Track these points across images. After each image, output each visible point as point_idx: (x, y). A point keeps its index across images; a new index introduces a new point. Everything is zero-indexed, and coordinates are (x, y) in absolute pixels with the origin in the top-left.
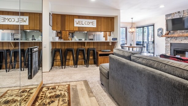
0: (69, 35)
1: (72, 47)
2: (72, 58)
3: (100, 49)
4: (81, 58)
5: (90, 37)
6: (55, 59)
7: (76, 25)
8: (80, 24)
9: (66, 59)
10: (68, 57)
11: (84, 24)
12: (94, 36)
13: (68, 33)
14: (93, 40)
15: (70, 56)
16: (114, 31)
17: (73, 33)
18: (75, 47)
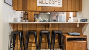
0: (35, 16)
1: (35, 29)
2: (34, 41)
3: (66, 32)
4: (45, 41)
5: (53, 18)
6: (16, 42)
7: (39, 5)
8: (43, 3)
9: (28, 42)
10: (30, 40)
11: (49, 3)
12: (57, 17)
13: (33, 14)
14: (56, 21)
15: (33, 39)
16: (82, 11)
17: (38, 15)
18: (38, 29)
